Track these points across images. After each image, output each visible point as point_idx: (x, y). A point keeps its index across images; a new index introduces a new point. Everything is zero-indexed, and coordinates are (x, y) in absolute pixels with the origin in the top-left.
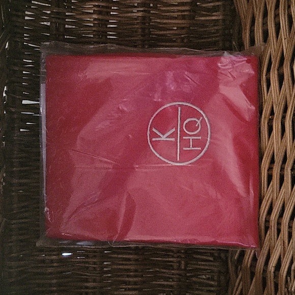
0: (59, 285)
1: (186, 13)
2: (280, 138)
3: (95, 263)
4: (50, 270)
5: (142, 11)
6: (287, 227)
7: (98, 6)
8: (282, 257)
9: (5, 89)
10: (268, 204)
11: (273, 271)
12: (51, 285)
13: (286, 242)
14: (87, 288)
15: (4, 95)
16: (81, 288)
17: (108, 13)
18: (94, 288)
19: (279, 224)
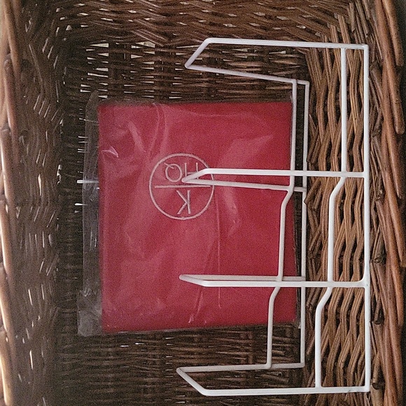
0: (116, 379)
1: (255, 83)
2: (350, 224)
3: (154, 357)
4: (106, 363)
5: (207, 82)
6: (355, 320)
7: (160, 77)
8: (351, 351)
9: (59, 168)
10: (340, 294)
11: (342, 367)
12: (107, 380)
13: (355, 336)
14: (146, 383)
15: (58, 174)
16: (140, 383)
17: (169, 84)
18: (153, 383)
19: (348, 316)
